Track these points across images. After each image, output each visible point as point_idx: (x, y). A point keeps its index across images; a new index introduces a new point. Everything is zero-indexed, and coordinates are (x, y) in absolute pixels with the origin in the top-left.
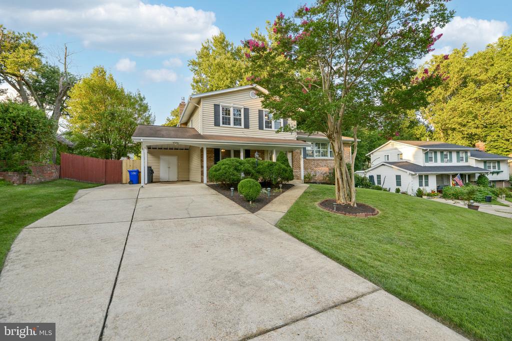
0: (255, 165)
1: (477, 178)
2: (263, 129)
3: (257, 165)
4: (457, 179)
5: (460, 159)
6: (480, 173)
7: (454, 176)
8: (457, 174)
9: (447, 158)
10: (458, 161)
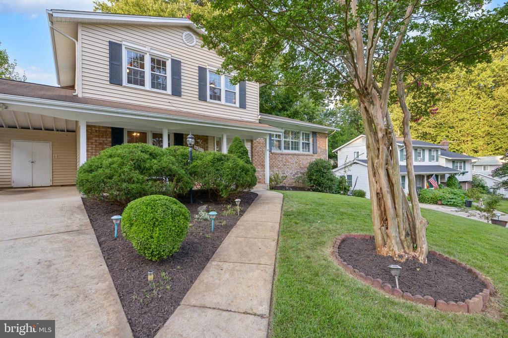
0: (186, 160)
1: (446, 179)
2: (206, 101)
3: (192, 159)
4: (432, 180)
5: (431, 158)
6: (449, 174)
7: (429, 176)
8: (432, 175)
9: (420, 156)
10: (430, 160)
